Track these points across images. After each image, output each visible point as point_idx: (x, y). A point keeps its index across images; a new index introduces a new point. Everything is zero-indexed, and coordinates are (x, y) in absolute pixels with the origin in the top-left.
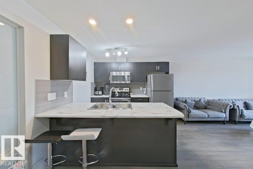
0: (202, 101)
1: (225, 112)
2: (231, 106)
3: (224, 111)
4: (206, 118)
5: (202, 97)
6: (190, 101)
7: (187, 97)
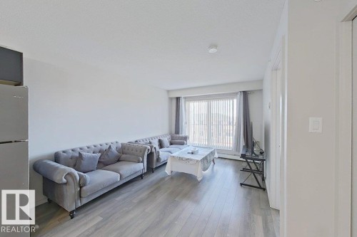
0: (114, 148)
1: (143, 162)
2: (149, 150)
3: (141, 160)
4: (117, 182)
5: (114, 141)
6: (91, 154)
7: (84, 145)
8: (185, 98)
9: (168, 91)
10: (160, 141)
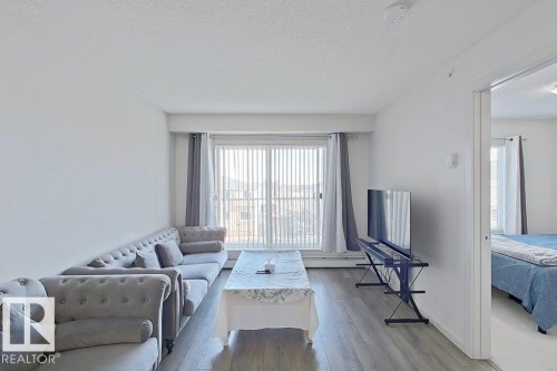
2: (168, 287)
3: (152, 327)
8: (213, 137)
9: (169, 115)
10: (159, 250)
